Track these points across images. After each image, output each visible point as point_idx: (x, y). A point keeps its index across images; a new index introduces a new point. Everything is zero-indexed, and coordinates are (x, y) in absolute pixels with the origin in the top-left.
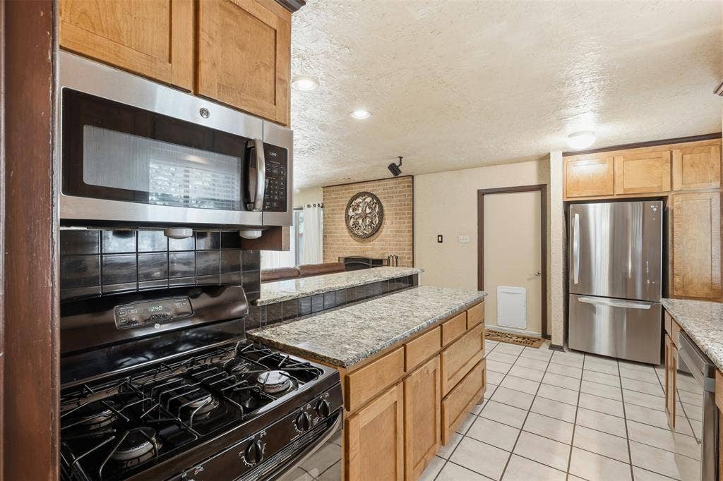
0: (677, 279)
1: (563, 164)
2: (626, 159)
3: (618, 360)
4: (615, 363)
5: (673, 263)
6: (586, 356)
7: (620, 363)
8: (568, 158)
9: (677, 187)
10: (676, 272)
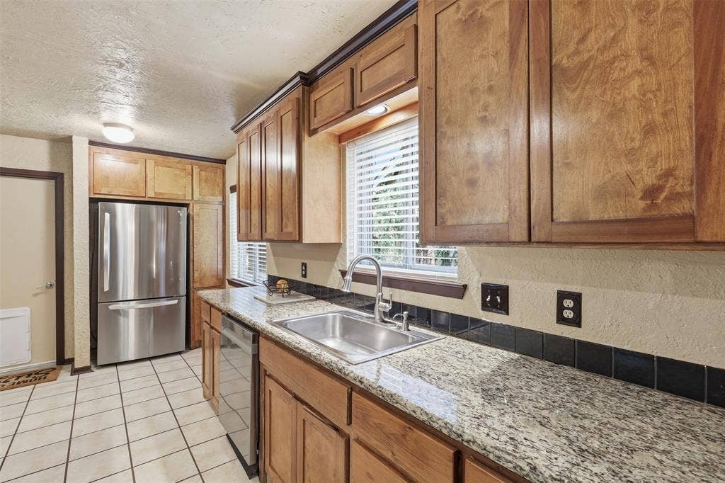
0: (196, 274)
1: (90, 154)
2: (156, 164)
3: (150, 359)
4: (148, 363)
5: (193, 261)
6: (118, 367)
7: (154, 362)
8: (94, 148)
9: (196, 196)
10: (195, 268)
